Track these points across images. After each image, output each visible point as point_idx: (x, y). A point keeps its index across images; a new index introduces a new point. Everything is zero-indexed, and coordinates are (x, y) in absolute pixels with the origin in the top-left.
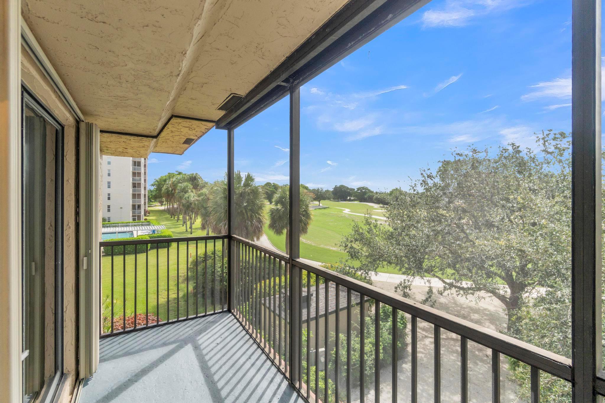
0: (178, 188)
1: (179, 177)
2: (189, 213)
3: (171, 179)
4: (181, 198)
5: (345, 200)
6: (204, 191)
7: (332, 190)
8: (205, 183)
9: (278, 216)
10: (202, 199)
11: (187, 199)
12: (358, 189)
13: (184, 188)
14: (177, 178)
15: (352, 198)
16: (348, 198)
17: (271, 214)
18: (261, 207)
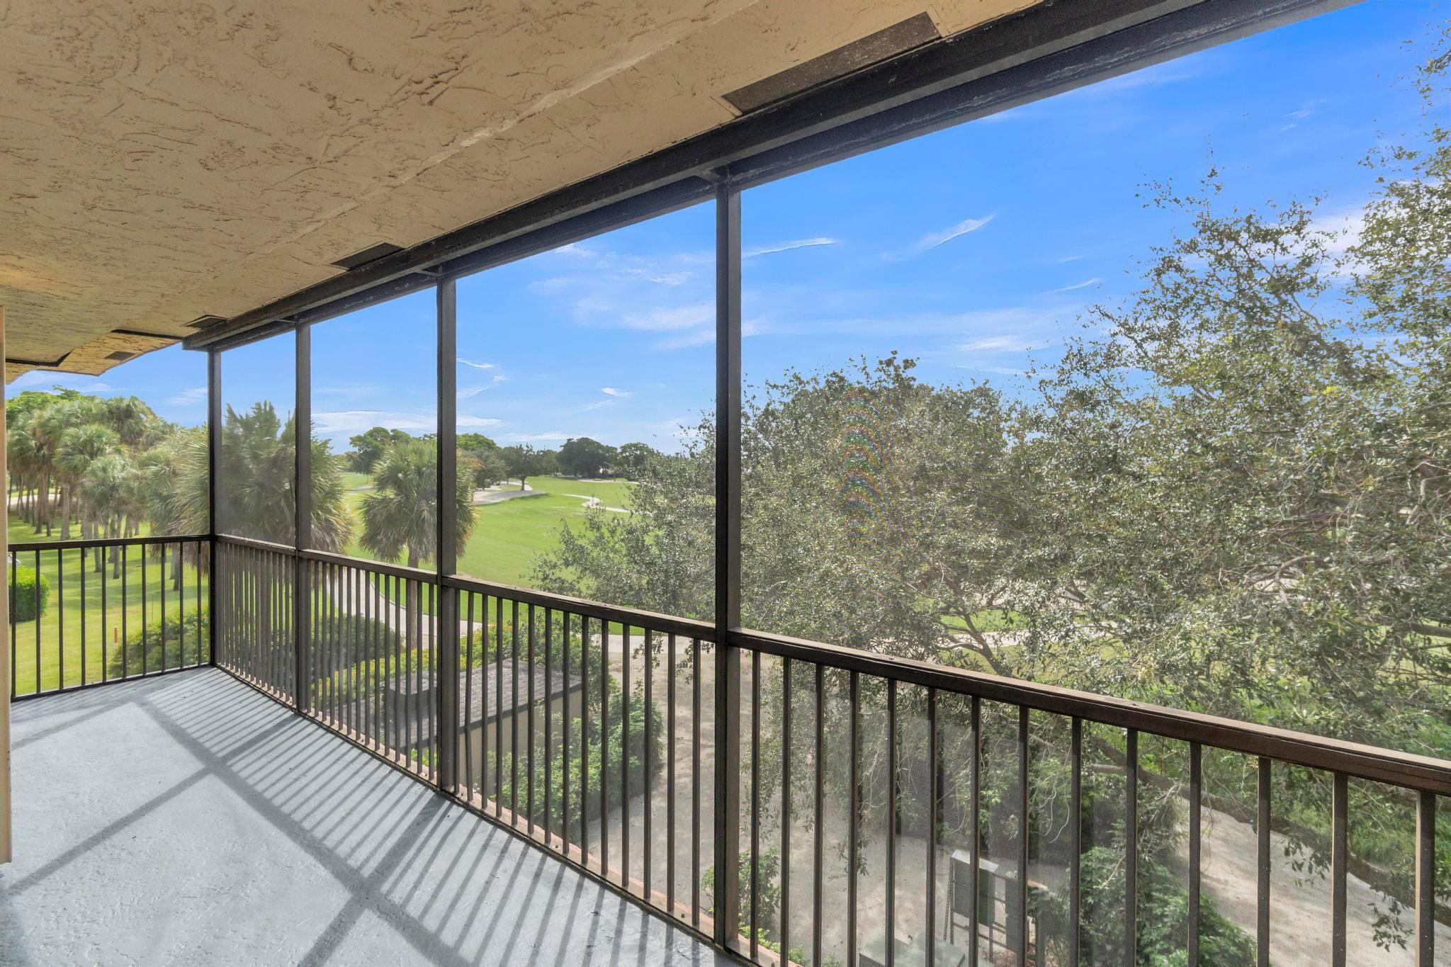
0: (67, 439)
1: (67, 406)
2: (108, 517)
3: (36, 413)
4: (76, 471)
5: (593, 475)
6: (162, 449)
7: (559, 450)
8: (165, 425)
9: (385, 514)
10: (156, 474)
11: (100, 474)
12: (624, 448)
13: (90, 441)
14: (58, 411)
15: (610, 472)
16: (601, 471)
17: (367, 512)
18: (332, 494)
